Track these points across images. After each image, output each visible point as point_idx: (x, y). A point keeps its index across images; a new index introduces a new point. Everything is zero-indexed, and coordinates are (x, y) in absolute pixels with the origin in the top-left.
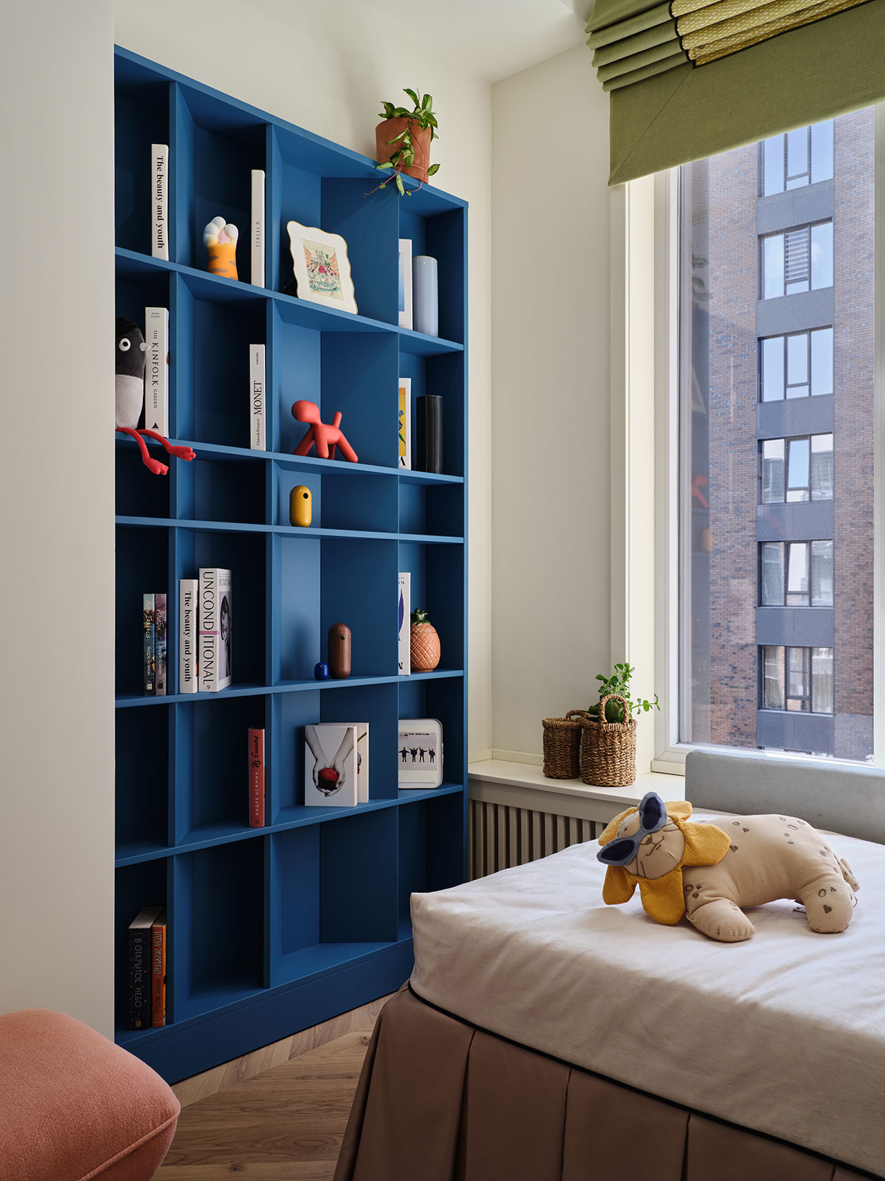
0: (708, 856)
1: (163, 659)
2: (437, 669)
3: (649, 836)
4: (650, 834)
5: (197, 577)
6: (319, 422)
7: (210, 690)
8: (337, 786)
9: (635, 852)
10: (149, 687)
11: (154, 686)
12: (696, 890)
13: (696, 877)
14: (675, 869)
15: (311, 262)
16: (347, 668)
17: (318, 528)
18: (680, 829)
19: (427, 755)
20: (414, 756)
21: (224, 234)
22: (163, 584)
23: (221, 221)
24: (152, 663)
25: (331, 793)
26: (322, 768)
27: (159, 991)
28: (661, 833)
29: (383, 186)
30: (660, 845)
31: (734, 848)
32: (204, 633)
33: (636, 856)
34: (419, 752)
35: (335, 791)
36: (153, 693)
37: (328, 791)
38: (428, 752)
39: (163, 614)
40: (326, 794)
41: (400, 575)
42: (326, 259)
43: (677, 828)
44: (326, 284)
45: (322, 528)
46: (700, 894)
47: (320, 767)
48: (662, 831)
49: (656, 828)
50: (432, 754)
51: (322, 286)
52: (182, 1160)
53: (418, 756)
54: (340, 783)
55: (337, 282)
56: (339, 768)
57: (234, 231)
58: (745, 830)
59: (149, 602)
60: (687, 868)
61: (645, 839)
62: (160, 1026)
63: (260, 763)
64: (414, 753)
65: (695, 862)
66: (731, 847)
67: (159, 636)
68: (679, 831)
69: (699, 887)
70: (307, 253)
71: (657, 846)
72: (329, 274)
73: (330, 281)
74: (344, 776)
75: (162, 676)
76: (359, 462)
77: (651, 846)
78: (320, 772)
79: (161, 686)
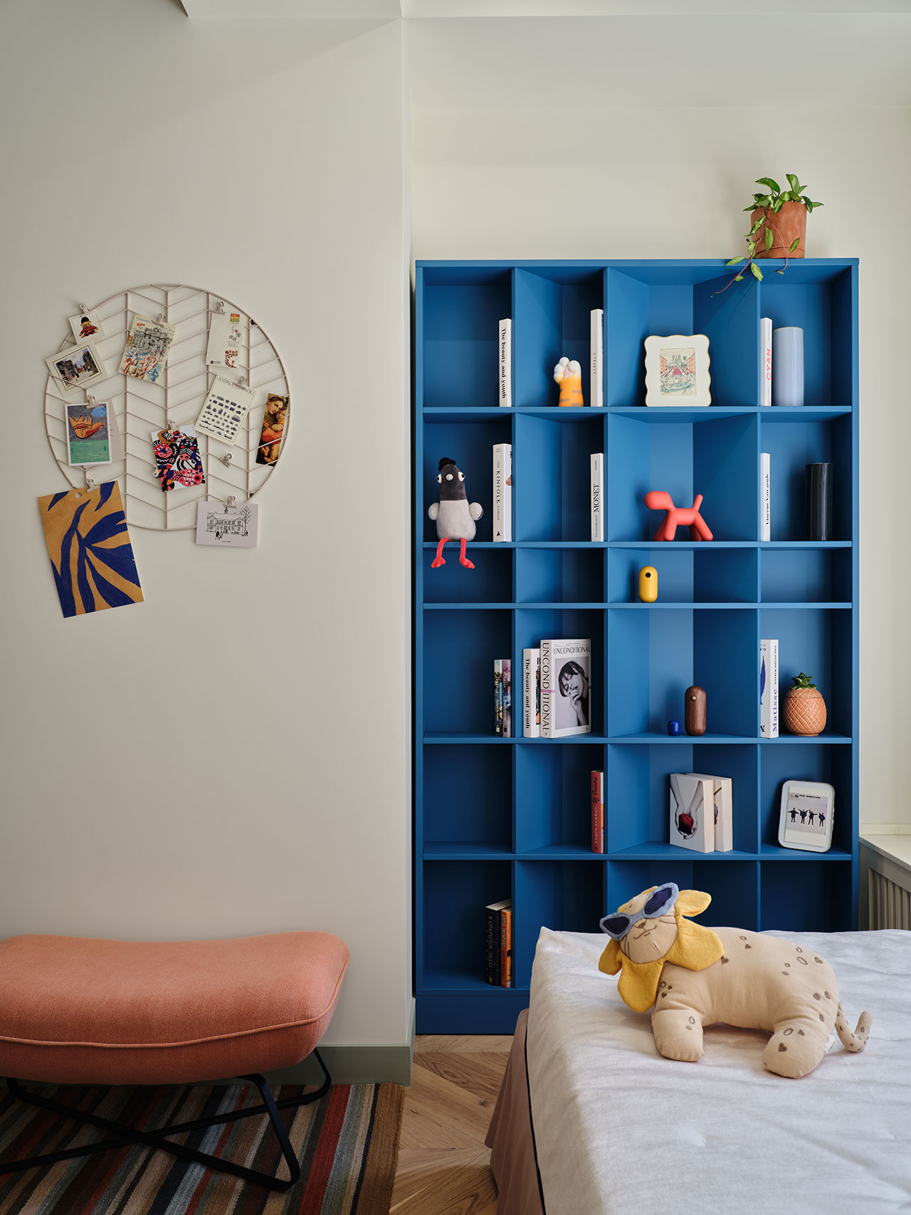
0: (692, 961)
1: (507, 710)
2: (822, 734)
3: (644, 920)
4: (646, 918)
5: (539, 647)
6: (671, 507)
7: (547, 737)
8: (692, 831)
9: (626, 931)
10: (498, 730)
11: (501, 729)
12: (667, 989)
13: (675, 976)
14: (658, 961)
15: (665, 368)
16: (700, 724)
17: (691, 602)
18: (677, 924)
19: (816, 818)
20: (803, 818)
21: (567, 370)
22: (507, 651)
23: (564, 360)
24: (500, 712)
25: (688, 837)
26: (681, 813)
27: (505, 961)
28: (656, 922)
29: (739, 278)
30: (649, 933)
31: (724, 960)
32: (544, 691)
33: (626, 935)
34: (808, 814)
35: (690, 835)
36: (500, 735)
37: (686, 835)
38: (818, 815)
39: (508, 676)
40: (685, 837)
41: (762, 643)
42: (683, 361)
43: (675, 922)
44: (679, 384)
45: (694, 602)
46: (668, 994)
47: (680, 813)
48: (657, 919)
49: (653, 915)
50: (822, 818)
51: (674, 388)
52: (463, 1083)
53: (807, 818)
54: (694, 829)
55: (692, 379)
56: (693, 815)
57: (576, 366)
58: (748, 947)
59: (499, 666)
60: (668, 963)
61: (640, 922)
62: (505, 987)
63: (599, 800)
64: (803, 814)
65: (677, 961)
66: (722, 958)
67: (505, 693)
68: (675, 925)
69: (670, 988)
70: (663, 360)
71: (646, 933)
72: (683, 374)
73: (684, 380)
74: (697, 823)
75: (508, 723)
76: (714, 540)
77: (642, 931)
78: (680, 817)
79: (506, 730)
